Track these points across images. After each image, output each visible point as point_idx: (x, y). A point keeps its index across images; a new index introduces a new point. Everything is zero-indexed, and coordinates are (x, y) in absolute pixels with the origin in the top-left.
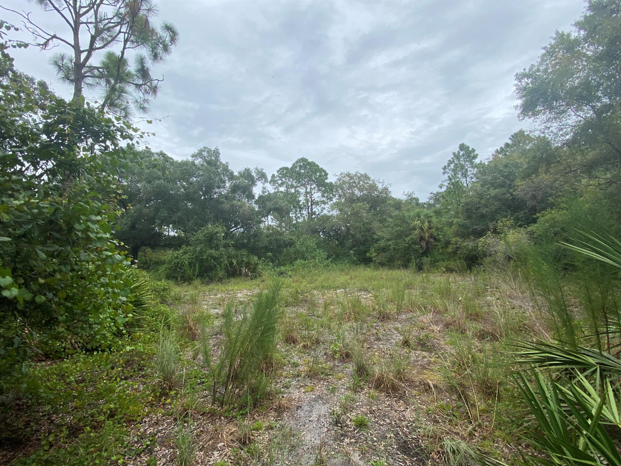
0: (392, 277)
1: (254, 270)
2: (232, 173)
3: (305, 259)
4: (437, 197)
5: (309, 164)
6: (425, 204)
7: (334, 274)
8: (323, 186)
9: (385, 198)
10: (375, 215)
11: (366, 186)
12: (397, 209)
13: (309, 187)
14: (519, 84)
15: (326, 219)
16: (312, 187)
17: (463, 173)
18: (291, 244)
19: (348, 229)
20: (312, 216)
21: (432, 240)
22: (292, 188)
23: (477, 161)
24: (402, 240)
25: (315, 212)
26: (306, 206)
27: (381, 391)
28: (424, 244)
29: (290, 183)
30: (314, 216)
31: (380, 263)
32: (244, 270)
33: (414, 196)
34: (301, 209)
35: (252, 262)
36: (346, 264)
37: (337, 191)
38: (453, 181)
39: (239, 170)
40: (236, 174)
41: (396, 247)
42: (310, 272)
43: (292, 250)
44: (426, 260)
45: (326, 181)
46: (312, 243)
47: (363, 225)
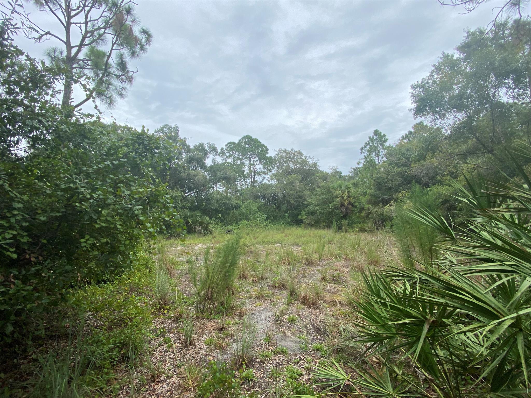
0: (318, 235)
1: (206, 228)
2: (189, 147)
3: (248, 220)
4: (356, 172)
5: (253, 140)
6: (346, 176)
7: (272, 233)
8: (264, 159)
9: (315, 171)
10: (306, 185)
11: (299, 160)
12: (324, 180)
13: (252, 159)
14: (414, 92)
15: (266, 187)
16: (255, 159)
17: (376, 154)
18: (237, 207)
19: (284, 196)
20: (254, 184)
21: (350, 206)
22: (238, 160)
23: (387, 144)
24: (327, 206)
25: (257, 181)
26: (249, 176)
27: (305, 305)
28: (344, 209)
29: (237, 156)
30: (256, 184)
31: (309, 224)
32: (198, 228)
33: (337, 170)
34: (245, 178)
35: (205, 221)
36: (281, 225)
37: (276, 164)
38: (368, 160)
39: (194, 144)
40: (192, 147)
41: (322, 211)
42: (252, 230)
43: (237, 212)
44: (344, 222)
45: (267, 155)
46: (254, 206)
47: (297, 192)
